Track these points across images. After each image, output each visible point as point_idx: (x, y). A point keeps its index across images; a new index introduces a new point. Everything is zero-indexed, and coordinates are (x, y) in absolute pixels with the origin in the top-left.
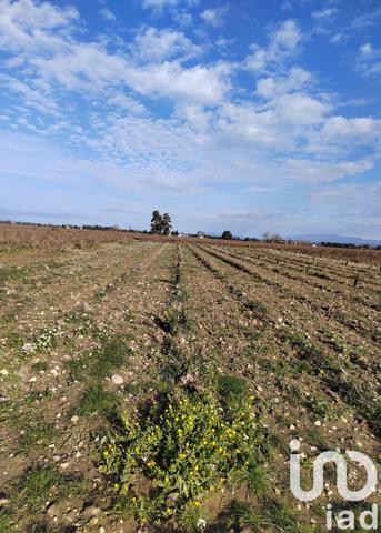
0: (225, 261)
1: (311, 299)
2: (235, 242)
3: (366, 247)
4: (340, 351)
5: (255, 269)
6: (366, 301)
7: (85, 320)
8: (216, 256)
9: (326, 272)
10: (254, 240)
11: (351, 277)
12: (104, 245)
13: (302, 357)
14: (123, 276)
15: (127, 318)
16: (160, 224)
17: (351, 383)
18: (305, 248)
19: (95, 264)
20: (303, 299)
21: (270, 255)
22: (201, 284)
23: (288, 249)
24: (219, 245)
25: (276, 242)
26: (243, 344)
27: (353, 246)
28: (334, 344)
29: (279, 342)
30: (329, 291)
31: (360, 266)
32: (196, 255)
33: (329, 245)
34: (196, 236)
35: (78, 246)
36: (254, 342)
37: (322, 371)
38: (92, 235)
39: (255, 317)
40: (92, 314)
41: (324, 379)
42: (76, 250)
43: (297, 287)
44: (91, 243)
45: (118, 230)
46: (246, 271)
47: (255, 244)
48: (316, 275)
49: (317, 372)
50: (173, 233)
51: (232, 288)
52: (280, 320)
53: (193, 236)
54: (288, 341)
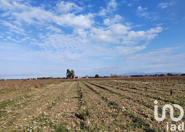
0: (98, 86)
1: (132, 98)
2: (100, 79)
3: (146, 76)
4: (147, 117)
5: (110, 89)
6: (151, 96)
7: (46, 119)
8: (95, 85)
9: (135, 86)
10: (107, 77)
11: (144, 88)
12: (48, 85)
13: (134, 122)
14: (58, 98)
15: (64, 116)
16: (70, 75)
17: (154, 129)
18: (125, 78)
19: (45, 94)
20: (130, 98)
21: (114, 82)
22: (90, 97)
23: (120, 79)
24: (95, 80)
25: (115, 77)
26: (112, 120)
27: (142, 76)
28: (144, 114)
29: (125, 116)
30: (138, 94)
31: (146, 83)
32: (87, 85)
33: (134, 76)
34: (85, 77)
35: (37, 87)
36: (116, 118)
37: (143, 126)
38: (42, 82)
39: (114, 108)
40: (48, 116)
41: (144, 129)
42: (36, 89)
43: (126, 94)
44: (42, 85)
45: (53, 78)
46: (107, 90)
47: (108, 78)
48: (132, 88)
49: (141, 127)
50: (75, 77)
51: (103, 97)
52: (124, 108)
53: (84, 78)
54: (128, 116)
